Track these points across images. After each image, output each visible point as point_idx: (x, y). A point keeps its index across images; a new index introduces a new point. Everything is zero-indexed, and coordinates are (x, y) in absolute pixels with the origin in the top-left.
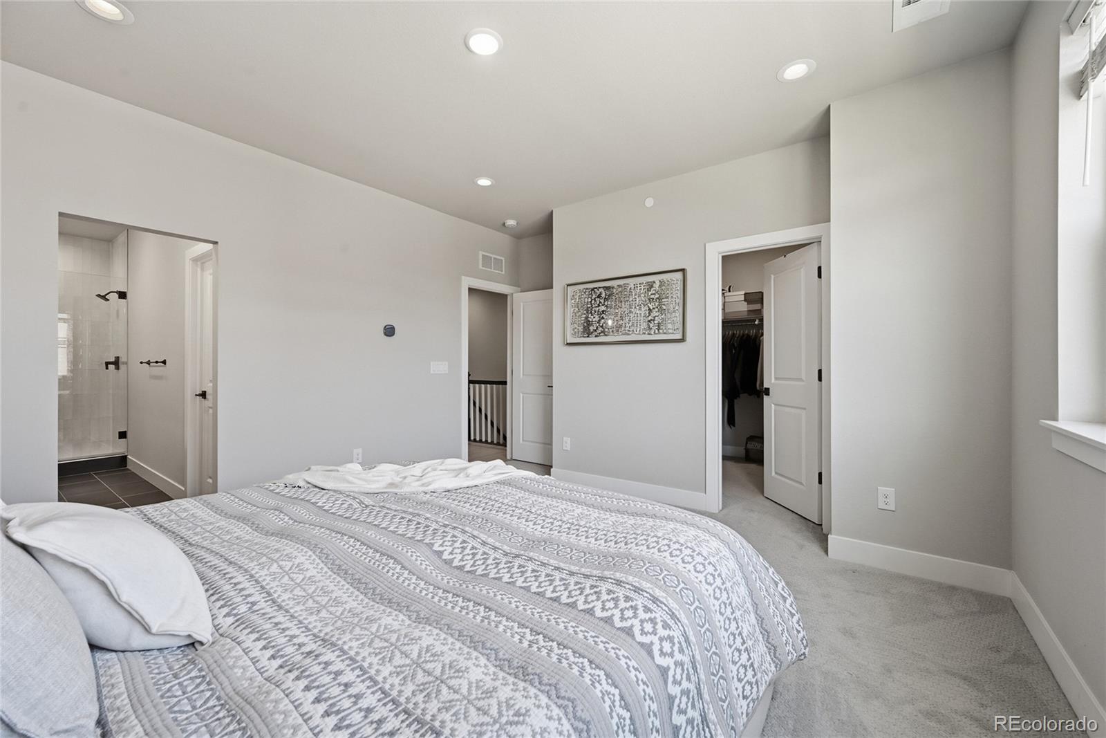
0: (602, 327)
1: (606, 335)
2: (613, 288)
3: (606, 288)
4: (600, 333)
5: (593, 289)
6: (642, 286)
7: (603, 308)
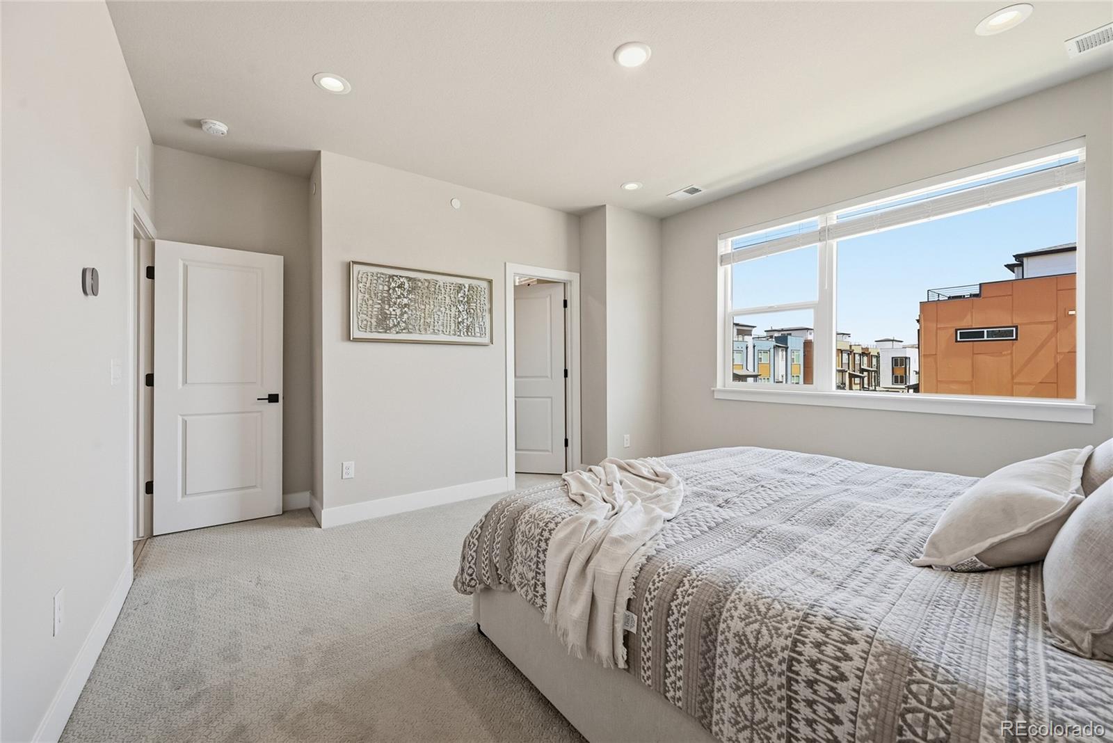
0: (405, 322)
1: (411, 333)
2: (419, 280)
3: (409, 279)
4: (402, 330)
5: (391, 277)
6: (452, 286)
7: (406, 301)
